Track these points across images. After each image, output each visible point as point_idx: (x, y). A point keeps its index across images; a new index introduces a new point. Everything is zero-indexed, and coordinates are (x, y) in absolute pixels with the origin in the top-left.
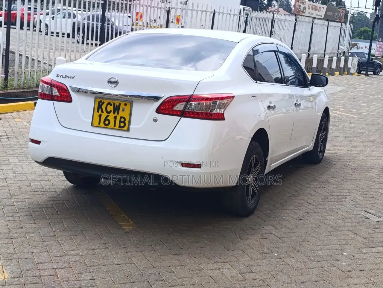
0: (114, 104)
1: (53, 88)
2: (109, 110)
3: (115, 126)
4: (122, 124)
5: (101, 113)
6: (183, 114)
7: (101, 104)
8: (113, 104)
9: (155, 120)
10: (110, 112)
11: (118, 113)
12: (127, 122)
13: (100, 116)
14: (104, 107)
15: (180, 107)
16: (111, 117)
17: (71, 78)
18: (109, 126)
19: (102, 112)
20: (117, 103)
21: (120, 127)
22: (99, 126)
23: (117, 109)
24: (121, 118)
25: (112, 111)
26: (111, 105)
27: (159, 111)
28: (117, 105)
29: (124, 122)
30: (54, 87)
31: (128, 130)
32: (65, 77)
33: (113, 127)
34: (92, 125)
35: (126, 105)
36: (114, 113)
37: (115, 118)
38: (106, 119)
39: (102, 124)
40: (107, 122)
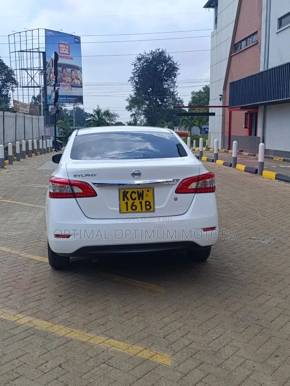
0: (138, 192)
1: (73, 187)
2: (134, 198)
3: (142, 209)
4: (148, 207)
5: (127, 201)
6: (196, 191)
7: (125, 193)
8: (136, 192)
9: (176, 199)
10: (135, 199)
11: (142, 199)
12: (152, 205)
13: (127, 203)
14: (128, 196)
15: (193, 185)
16: (137, 203)
17: (92, 176)
18: (137, 211)
19: (128, 199)
20: (140, 191)
21: (146, 209)
22: (128, 212)
23: (141, 196)
24: (146, 202)
25: (137, 198)
26: (135, 193)
27: (178, 191)
28: (140, 193)
29: (149, 205)
30: (75, 186)
31: (154, 211)
32: (85, 176)
33: (140, 210)
34: (120, 213)
35: (148, 191)
36: (139, 199)
37: (141, 203)
38: (133, 205)
39: (130, 210)
40: (134, 208)
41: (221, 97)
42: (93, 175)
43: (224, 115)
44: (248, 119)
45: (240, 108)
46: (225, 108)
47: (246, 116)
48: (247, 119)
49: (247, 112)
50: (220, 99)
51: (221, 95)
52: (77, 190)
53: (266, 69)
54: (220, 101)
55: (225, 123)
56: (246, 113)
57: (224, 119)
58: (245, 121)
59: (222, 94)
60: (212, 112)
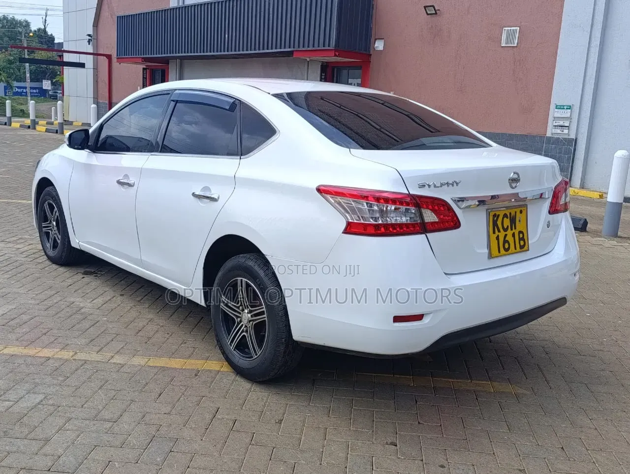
1: (423, 210)
2: (505, 227)
3: (515, 248)
4: (522, 243)
5: (498, 234)
7: (496, 218)
8: (509, 215)
9: (549, 225)
11: (515, 228)
12: (525, 237)
13: (498, 237)
14: (500, 223)
16: (510, 236)
18: (510, 251)
19: (499, 231)
20: (513, 212)
21: (520, 246)
22: (499, 254)
23: (513, 222)
24: (519, 233)
25: (510, 227)
26: (507, 217)
28: (513, 216)
31: (528, 249)
32: (441, 186)
34: (489, 258)
35: (521, 212)
36: (512, 229)
37: (514, 235)
38: (505, 241)
39: (502, 250)
40: (507, 246)
41: (90, 38)
42: (455, 184)
43: (96, 69)
44: (148, 77)
45: (141, 59)
46: (99, 56)
47: (145, 73)
48: (146, 78)
49: (145, 67)
50: (89, 41)
51: (89, 35)
52: (430, 217)
53: (181, 4)
54: (89, 44)
55: (99, 80)
56: (144, 69)
57: (97, 75)
58: (143, 82)
59: (91, 33)
60: (80, 62)
